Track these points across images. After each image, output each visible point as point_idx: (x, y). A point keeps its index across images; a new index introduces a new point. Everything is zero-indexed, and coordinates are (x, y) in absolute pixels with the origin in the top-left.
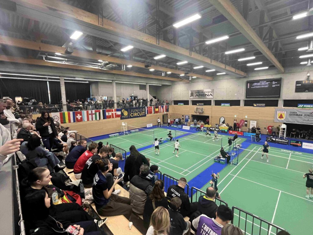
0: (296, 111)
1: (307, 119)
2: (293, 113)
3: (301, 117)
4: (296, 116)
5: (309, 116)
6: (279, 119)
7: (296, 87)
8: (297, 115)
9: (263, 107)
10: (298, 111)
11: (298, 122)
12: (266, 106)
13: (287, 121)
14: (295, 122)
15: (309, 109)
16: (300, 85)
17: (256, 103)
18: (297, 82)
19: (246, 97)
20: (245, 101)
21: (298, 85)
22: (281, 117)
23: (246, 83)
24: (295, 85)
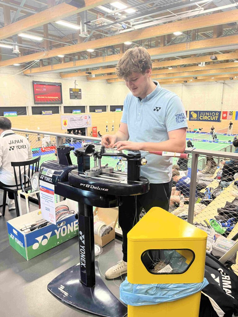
0: (73, 117)
1: (79, 123)
2: (72, 118)
3: (76, 122)
4: (74, 122)
5: (79, 120)
6: (64, 126)
7: (70, 93)
8: (74, 120)
9: (51, 114)
10: (74, 116)
11: (75, 127)
12: (53, 113)
13: (69, 127)
14: (73, 127)
15: (79, 114)
16: (72, 92)
17: (44, 110)
18: (71, 90)
19: (35, 103)
20: (33, 108)
21: (71, 92)
22: (65, 124)
23: (32, 83)
24: (69, 92)
